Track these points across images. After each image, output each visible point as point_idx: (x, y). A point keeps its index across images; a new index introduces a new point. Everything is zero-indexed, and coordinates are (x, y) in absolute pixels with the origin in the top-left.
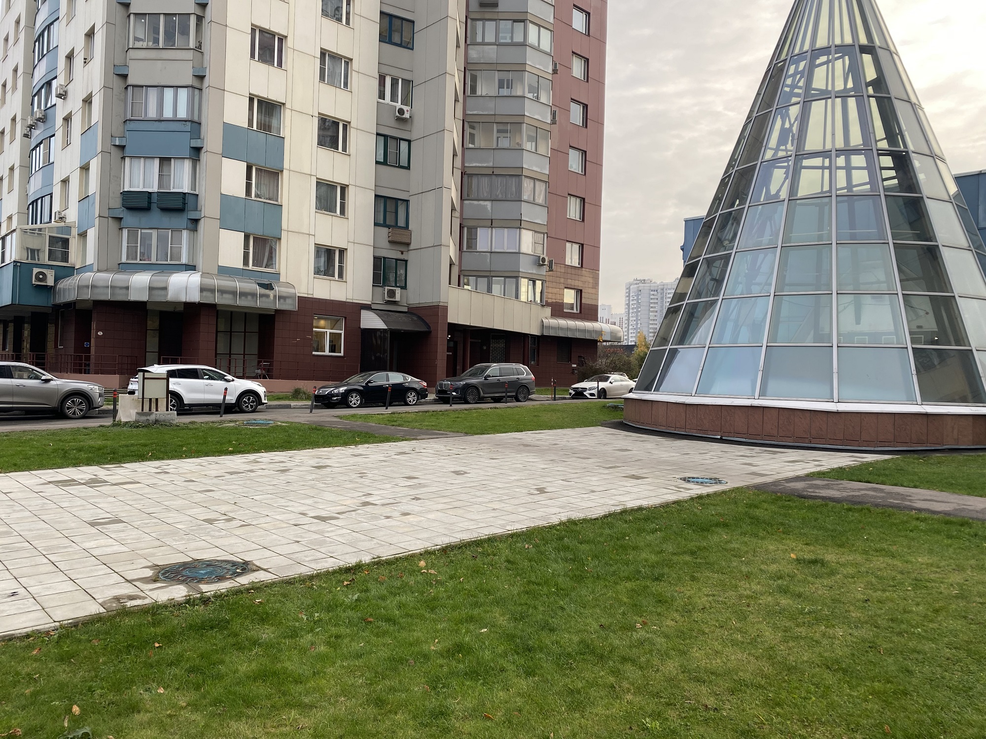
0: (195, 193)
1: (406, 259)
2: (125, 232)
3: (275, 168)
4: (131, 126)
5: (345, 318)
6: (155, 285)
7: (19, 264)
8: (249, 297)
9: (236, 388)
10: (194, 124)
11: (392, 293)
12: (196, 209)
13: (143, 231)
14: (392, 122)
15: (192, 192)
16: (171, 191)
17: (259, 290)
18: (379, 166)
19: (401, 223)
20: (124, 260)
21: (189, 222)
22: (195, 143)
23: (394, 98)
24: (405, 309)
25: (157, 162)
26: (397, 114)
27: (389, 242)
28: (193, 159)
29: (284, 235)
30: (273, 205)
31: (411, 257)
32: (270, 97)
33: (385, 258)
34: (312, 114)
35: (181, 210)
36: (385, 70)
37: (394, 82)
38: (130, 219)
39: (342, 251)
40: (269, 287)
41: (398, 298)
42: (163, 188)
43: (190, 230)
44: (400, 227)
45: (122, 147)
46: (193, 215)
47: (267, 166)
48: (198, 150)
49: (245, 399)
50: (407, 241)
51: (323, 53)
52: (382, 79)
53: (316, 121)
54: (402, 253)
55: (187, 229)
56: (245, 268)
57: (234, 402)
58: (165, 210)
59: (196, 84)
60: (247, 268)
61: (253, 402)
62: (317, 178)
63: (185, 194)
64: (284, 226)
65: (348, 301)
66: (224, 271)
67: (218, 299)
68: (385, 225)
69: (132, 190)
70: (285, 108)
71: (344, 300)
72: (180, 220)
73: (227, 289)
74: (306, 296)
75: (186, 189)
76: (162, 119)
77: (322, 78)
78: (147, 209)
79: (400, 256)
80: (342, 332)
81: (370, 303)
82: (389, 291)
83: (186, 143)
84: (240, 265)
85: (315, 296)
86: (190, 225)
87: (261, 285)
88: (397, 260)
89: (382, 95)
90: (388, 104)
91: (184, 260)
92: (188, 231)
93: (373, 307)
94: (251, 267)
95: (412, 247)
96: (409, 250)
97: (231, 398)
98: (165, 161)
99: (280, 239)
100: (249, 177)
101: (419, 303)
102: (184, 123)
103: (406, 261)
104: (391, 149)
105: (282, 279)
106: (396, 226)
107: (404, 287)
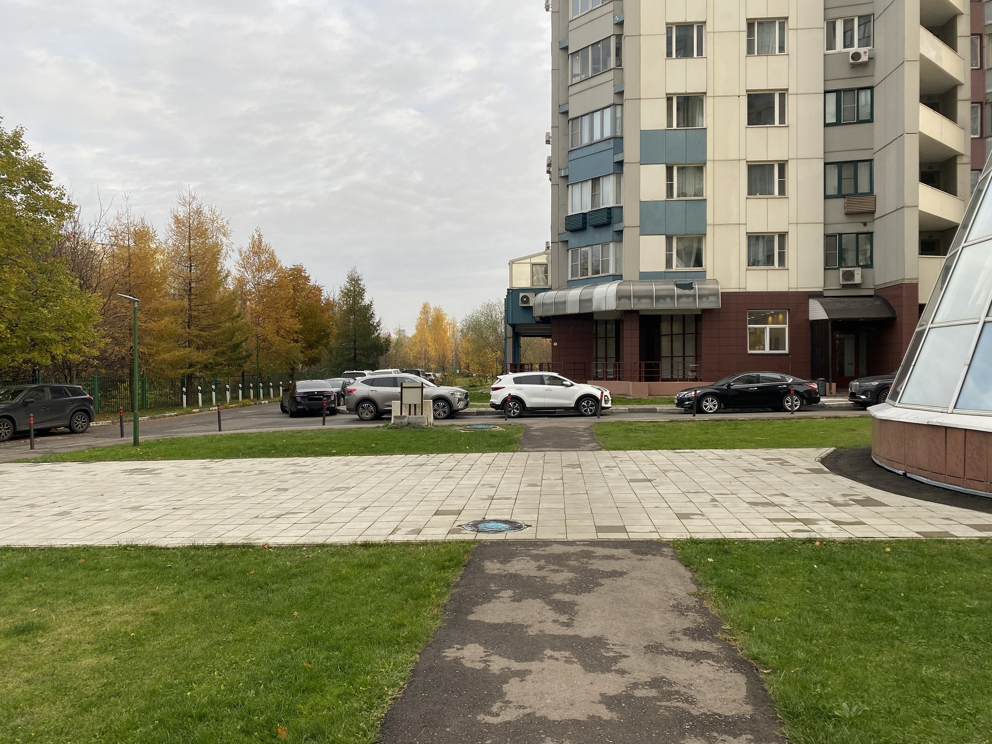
0: (619, 205)
1: (870, 230)
2: (570, 252)
3: (696, 162)
4: (573, 155)
5: (789, 310)
6: (584, 298)
7: (511, 291)
8: (668, 300)
9: (574, 393)
10: (618, 139)
11: (849, 275)
12: (621, 221)
13: (582, 249)
14: (846, 72)
15: (617, 205)
16: (601, 208)
17: (677, 291)
18: (830, 129)
19: (863, 187)
20: (570, 278)
21: (615, 233)
22: (618, 158)
23: (848, 43)
24: (871, 293)
25: (590, 183)
26: (851, 61)
27: (847, 214)
28: (617, 173)
29: (709, 231)
30: (695, 202)
31: (877, 227)
32: (688, 91)
33: (840, 235)
34: (738, 94)
35: (607, 224)
36: (832, 14)
37: (848, 23)
38: (574, 240)
39: (783, 236)
40: (689, 286)
41: (857, 279)
42: (596, 207)
43: (616, 242)
44: (861, 194)
45: (566, 177)
46: (617, 227)
47: (688, 162)
48: (620, 163)
49: (583, 403)
50: (871, 209)
51: (750, 24)
52: (831, 27)
53: (744, 102)
54: (865, 224)
55: (613, 241)
56: (668, 270)
57: (573, 405)
58: (597, 227)
59: (618, 101)
60: (671, 270)
61: (592, 406)
62: (747, 162)
63: (610, 209)
64: (709, 219)
65: (791, 290)
66: (646, 277)
67: (633, 305)
68: (840, 195)
69: (573, 214)
70: (706, 96)
71: (786, 290)
72: (607, 234)
73: (644, 294)
74: (737, 290)
75: (611, 204)
76: (593, 142)
77: (750, 51)
78: (583, 229)
79: (861, 228)
80: (786, 327)
81: (821, 290)
82: (845, 273)
83: (610, 159)
84: (662, 268)
85: (749, 290)
86: (616, 238)
87: (678, 286)
88: (858, 234)
89: (830, 45)
90: (840, 53)
91: (612, 271)
92: (615, 243)
93: (826, 294)
94: (674, 269)
95: (877, 215)
96: (874, 220)
97: (571, 403)
98: (595, 181)
99: (705, 235)
100: (670, 177)
101: (885, 283)
102: (608, 141)
103: (871, 234)
104: (845, 106)
105: (709, 276)
106: (856, 193)
107: (870, 265)
